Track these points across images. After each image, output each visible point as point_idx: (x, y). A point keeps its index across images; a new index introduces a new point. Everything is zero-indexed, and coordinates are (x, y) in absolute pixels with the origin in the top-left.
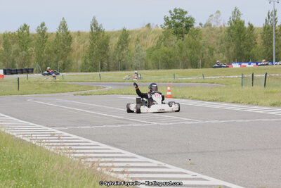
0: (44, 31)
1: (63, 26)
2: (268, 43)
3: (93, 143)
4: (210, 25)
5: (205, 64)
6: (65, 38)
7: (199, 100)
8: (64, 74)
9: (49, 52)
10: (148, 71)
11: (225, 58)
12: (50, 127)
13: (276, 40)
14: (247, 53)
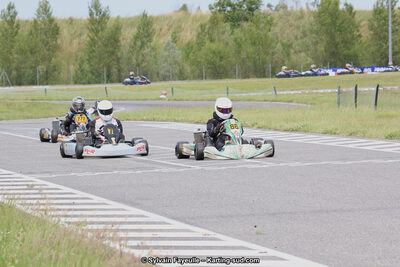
0: (13, 17)
1: (45, 9)
2: (380, 36)
3: (96, 199)
4: (285, 7)
6: (48, 29)
7: (270, 129)
8: (47, 87)
9: (22, 52)
10: (185, 83)
11: (309, 59)
12: (25, 174)
13: (394, 31)
14: (346, 52)
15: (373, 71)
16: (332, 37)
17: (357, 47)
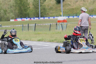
5: (2, 19)
11: (13, 16)
13: (41, 6)
14: (25, 13)
15: (34, 19)
16: (20, 8)
17: (28, 11)
